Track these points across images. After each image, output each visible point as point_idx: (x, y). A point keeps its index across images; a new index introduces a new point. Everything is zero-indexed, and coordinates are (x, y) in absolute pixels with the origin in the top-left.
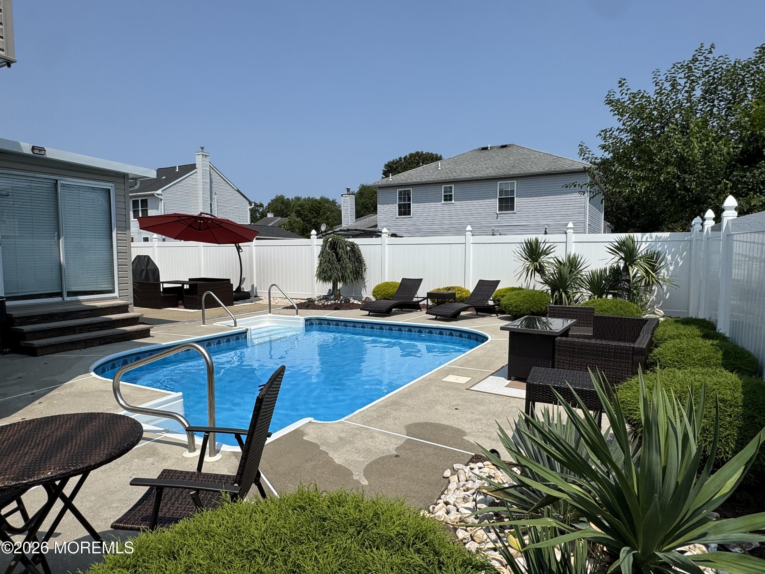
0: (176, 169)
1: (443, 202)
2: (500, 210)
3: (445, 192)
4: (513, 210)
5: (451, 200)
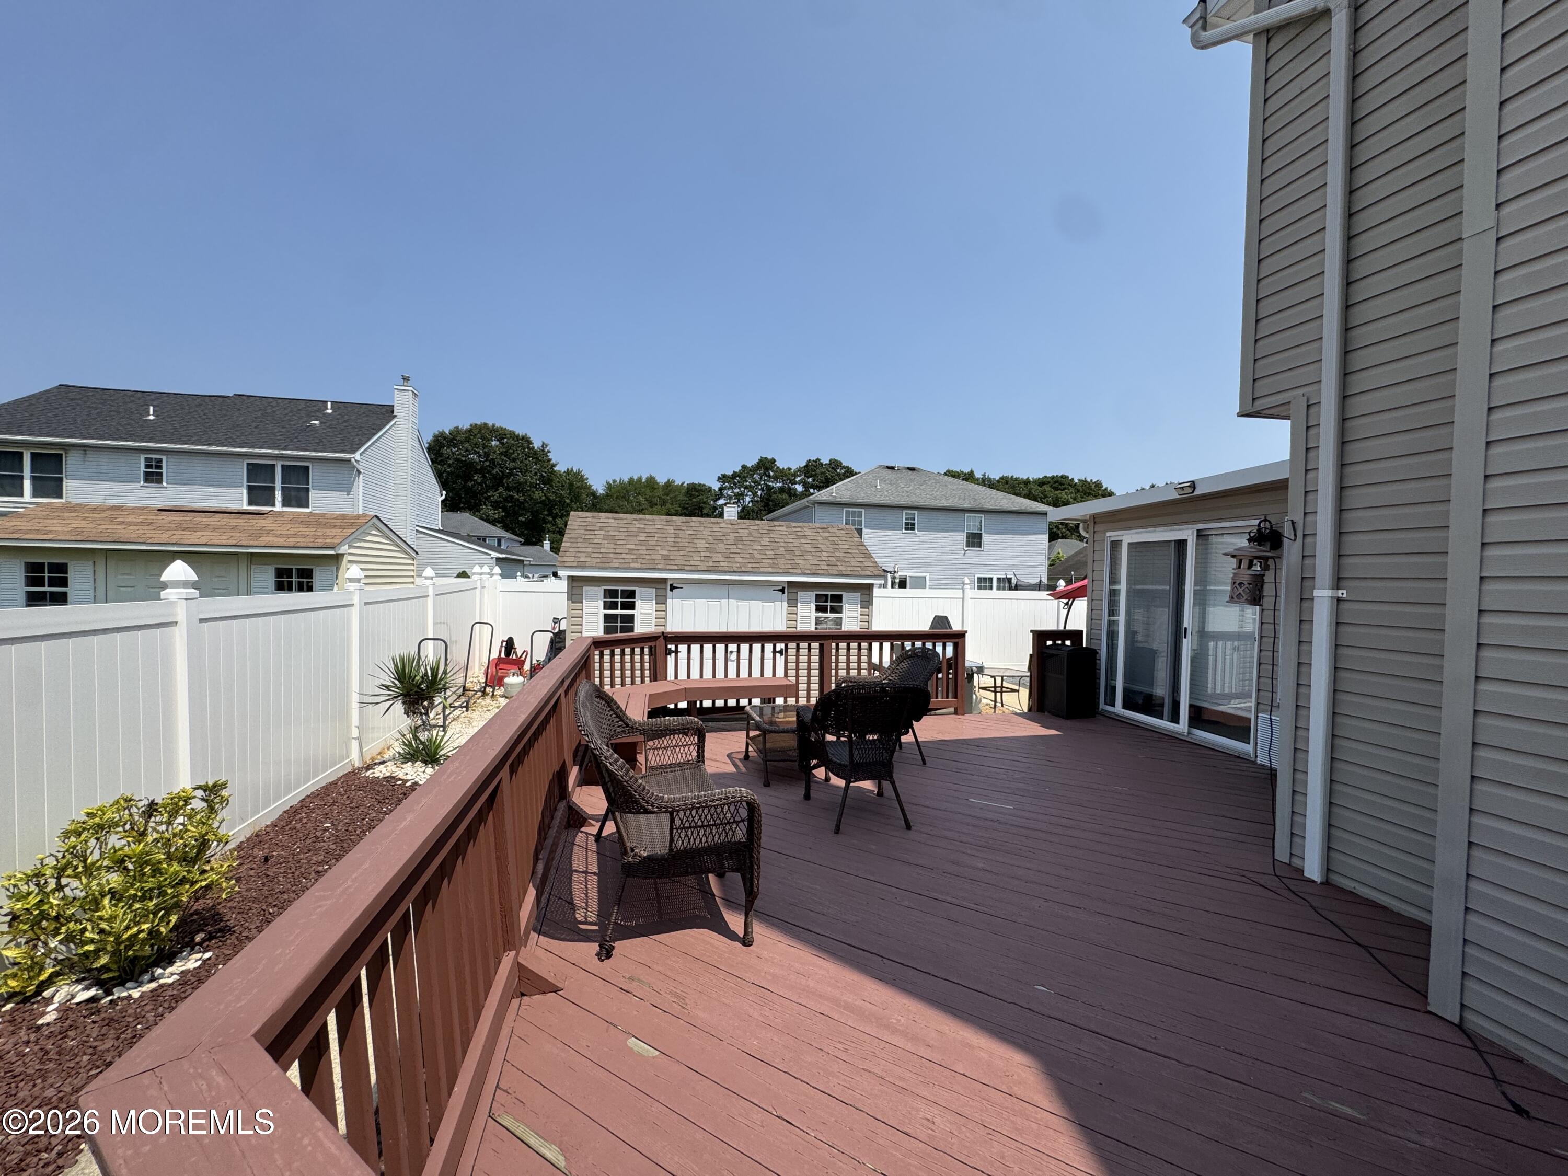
0: (327, 409)
1: (904, 531)
2: (968, 545)
3: (906, 519)
4: (980, 546)
5: (913, 529)
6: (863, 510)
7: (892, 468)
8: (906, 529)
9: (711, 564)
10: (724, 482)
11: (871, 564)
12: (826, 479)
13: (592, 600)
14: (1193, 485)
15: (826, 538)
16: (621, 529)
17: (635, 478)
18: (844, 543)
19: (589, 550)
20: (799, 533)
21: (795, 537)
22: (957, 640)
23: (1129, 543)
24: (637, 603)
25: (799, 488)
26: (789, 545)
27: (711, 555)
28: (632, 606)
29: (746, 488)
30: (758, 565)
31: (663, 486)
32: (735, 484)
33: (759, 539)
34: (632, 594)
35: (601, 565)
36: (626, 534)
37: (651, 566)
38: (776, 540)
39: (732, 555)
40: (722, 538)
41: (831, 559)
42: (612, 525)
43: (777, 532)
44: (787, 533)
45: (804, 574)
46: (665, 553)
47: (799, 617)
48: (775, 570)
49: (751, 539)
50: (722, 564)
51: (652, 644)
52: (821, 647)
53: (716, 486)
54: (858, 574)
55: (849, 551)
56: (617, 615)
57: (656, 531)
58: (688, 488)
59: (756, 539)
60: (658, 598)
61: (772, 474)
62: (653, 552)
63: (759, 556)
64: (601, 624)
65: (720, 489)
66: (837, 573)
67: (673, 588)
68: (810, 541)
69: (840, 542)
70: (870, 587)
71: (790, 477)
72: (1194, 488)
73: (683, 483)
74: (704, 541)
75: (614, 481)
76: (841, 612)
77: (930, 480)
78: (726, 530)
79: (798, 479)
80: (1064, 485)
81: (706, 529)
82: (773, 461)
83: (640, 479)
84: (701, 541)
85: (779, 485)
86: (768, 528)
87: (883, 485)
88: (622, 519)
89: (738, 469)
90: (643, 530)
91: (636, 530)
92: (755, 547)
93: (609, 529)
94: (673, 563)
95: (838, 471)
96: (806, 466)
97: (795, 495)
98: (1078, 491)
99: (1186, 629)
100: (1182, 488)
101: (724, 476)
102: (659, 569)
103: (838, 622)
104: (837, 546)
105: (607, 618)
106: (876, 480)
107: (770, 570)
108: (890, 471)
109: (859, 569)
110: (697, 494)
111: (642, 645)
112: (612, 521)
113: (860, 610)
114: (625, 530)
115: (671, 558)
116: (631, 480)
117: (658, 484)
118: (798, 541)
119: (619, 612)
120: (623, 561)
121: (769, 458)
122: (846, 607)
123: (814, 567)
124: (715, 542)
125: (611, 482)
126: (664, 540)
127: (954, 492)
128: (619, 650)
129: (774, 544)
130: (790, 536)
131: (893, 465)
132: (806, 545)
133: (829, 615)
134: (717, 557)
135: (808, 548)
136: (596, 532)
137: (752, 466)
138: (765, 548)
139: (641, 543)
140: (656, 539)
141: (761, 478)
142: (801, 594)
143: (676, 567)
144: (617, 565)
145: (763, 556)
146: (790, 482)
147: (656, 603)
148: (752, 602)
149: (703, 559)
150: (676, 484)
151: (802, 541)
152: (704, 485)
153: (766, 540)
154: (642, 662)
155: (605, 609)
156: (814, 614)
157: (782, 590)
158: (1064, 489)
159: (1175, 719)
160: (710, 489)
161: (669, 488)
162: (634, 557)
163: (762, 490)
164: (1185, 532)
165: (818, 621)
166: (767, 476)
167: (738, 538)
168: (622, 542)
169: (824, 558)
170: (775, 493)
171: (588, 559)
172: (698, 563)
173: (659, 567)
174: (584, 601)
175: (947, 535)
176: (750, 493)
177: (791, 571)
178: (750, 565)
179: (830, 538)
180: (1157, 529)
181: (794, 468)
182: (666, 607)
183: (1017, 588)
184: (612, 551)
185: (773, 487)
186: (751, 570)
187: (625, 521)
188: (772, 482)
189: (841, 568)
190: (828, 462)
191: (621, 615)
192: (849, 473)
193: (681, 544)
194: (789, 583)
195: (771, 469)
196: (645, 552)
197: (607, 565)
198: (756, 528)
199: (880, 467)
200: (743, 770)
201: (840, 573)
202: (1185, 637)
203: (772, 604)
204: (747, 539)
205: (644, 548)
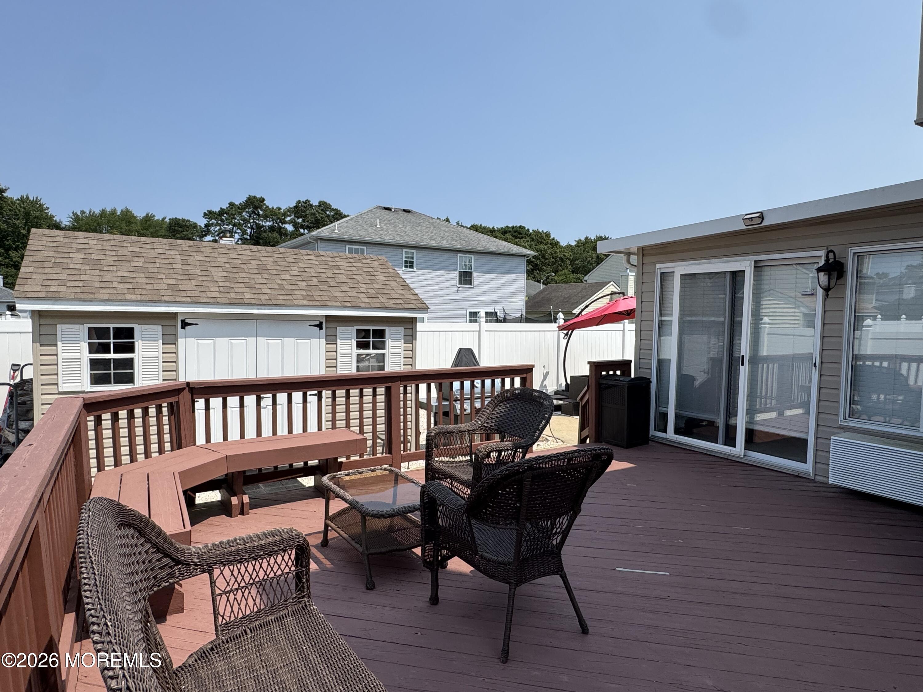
1: (404, 268)
2: (460, 283)
3: (406, 258)
4: (471, 284)
5: (412, 267)
6: (365, 248)
7: (389, 209)
8: (406, 266)
9: (233, 295)
10: (210, 219)
11: (412, 297)
12: (316, 220)
13: (69, 341)
14: (762, 216)
15: (359, 269)
16: (108, 253)
17: (108, 210)
18: (381, 274)
19: (64, 277)
20: (330, 263)
21: (327, 267)
22: (524, 376)
23: (682, 275)
24: (136, 344)
25: (290, 228)
26: (322, 275)
27: (232, 285)
28: (130, 348)
29: (234, 225)
30: (290, 297)
31: (142, 220)
32: (222, 221)
33: (287, 269)
34: (130, 333)
35: (82, 296)
36: (116, 258)
37: (155, 298)
38: (307, 270)
39: (257, 286)
40: (242, 266)
41: (370, 291)
42: (95, 247)
43: (306, 261)
44: (317, 263)
45: (345, 307)
46: (172, 282)
47: (339, 355)
48: (311, 303)
49: (278, 268)
50: (248, 296)
51: (173, 400)
52: (388, 391)
53: (202, 222)
54: (401, 307)
55: (387, 282)
56: (110, 359)
57: (157, 256)
58: (170, 223)
59: (282, 268)
60: (165, 337)
61: (261, 212)
62: (157, 281)
63: (290, 287)
64: (86, 372)
65: (207, 226)
66: (379, 306)
67: (185, 324)
68: (344, 272)
69: (375, 273)
70: (412, 321)
71: (280, 216)
72: (763, 219)
73: (165, 218)
74: (220, 269)
75: (83, 212)
76: (383, 348)
77: (424, 222)
78: (245, 257)
79: (288, 219)
80: (521, 234)
81: (221, 256)
82: (262, 200)
83: (114, 212)
84: (216, 269)
85: (269, 224)
86: (295, 257)
87: (382, 224)
88: (108, 240)
89: (225, 206)
90: (137, 255)
91: (129, 254)
92: (283, 277)
93: (91, 251)
94: (183, 294)
95: (328, 213)
96: (296, 207)
97: (286, 234)
98: (533, 240)
99: (743, 356)
100: (751, 218)
101: (210, 212)
102: (166, 302)
103: (381, 358)
104: (373, 278)
105: (94, 363)
106: (376, 220)
107: (305, 302)
108: (387, 212)
109: (401, 302)
110: (180, 229)
111: (158, 402)
112: (95, 242)
113: (403, 345)
114: (114, 253)
115: (181, 288)
116: (103, 212)
117: (135, 218)
118: (331, 271)
119: (112, 355)
120: (113, 291)
121: (258, 196)
122: (389, 343)
123: (354, 300)
124: (235, 270)
125: (79, 213)
126: (170, 266)
127: (447, 234)
128: (125, 412)
129: (304, 274)
130: (320, 266)
131: (390, 207)
132: (340, 276)
133: (371, 351)
134: (240, 288)
135: (343, 279)
136: (71, 255)
137: (240, 204)
138: (296, 278)
139: (138, 270)
140: (158, 265)
141: (250, 216)
142: (341, 330)
143: (188, 299)
144: (106, 296)
145: (294, 287)
146: (280, 222)
147: (163, 344)
148: (285, 340)
149: (222, 289)
150: (156, 219)
151: (335, 271)
152: (189, 221)
153: (294, 270)
154: (159, 425)
155: (90, 352)
156: (355, 351)
157: (320, 326)
158: (522, 238)
159: (730, 440)
160: (195, 226)
161: (148, 223)
162: (130, 286)
163: (252, 228)
164: (743, 263)
165: (360, 359)
166: (256, 214)
167: (261, 267)
168: (111, 268)
169: (363, 290)
170: (265, 232)
171: (62, 289)
172: (217, 295)
173: (166, 298)
174: (59, 344)
175: (438, 273)
176: (239, 231)
177: (330, 304)
178: (281, 297)
179: (364, 269)
180: (712, 261)
181: (284, 207)
182: (177, 348)
183: (505, 320)
184: (97, 278)
185: (263, 226)
186: (283, 302)
187: (113, 243)
188: (262, 221)
189: (382, 300)
190: (317, 204)
191: (115, 360)
192: (338, 216)
193: (191, 272)
194: (327, 317)
195: (261, 207)
196: (144, 280)
197: (92, 296)
198: (281, 256)
199: (378, 207)
200: (328, 564)
201: (382, 305)
202: (743, 364)
203: (309, 341)
204: (272, 267)
205: (142, 275)
